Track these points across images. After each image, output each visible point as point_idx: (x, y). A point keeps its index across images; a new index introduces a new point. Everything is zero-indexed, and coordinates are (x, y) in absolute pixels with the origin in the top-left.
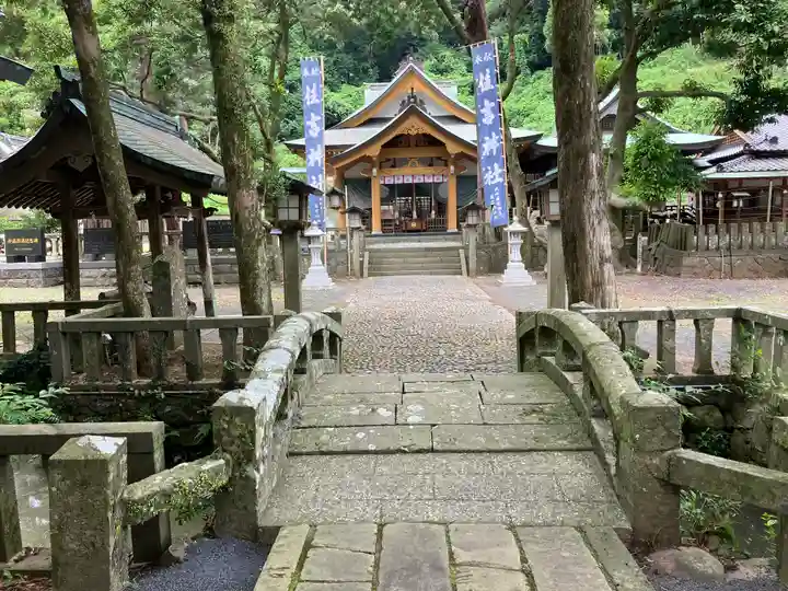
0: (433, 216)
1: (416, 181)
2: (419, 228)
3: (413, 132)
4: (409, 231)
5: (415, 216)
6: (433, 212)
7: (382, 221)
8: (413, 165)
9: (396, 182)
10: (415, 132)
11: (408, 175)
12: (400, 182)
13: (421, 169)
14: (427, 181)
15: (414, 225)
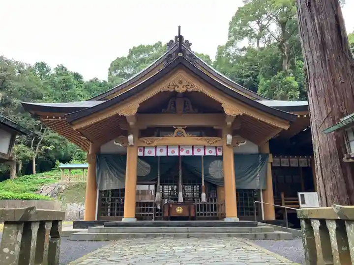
0: (204, 199)
1: (183, 153)
2: (187, 215)
3: (181, 89)
4: (173, 218)
5: (181, 199)
6: (204, 195)
7: (138, 204)
8: (180, 134)
9: (159, 154)
10: (185, 89)
11: (174, 146)
12: (164, 154)
13: (190, 139)
14: (196, 154)
15: (179, 210)
